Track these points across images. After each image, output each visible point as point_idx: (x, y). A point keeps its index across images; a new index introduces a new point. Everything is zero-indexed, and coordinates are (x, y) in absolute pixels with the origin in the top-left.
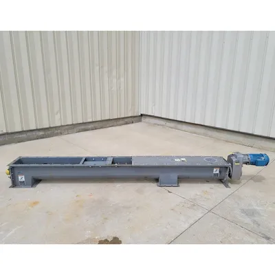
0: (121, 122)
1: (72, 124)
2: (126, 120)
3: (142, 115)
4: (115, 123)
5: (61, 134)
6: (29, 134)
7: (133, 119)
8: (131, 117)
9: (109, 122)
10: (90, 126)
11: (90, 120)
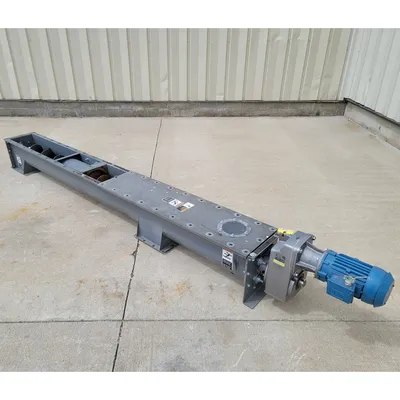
0: (289, 110)
1: (188, 102)
2: (302, 107)
3: (346, 101)
4: (274, 111)
5: (169, 114)
6: (123, 107)
7: (320, 108)
8: (316, 102)
9: (261, 107)
10: (220, 109)
11: (220, 98)
